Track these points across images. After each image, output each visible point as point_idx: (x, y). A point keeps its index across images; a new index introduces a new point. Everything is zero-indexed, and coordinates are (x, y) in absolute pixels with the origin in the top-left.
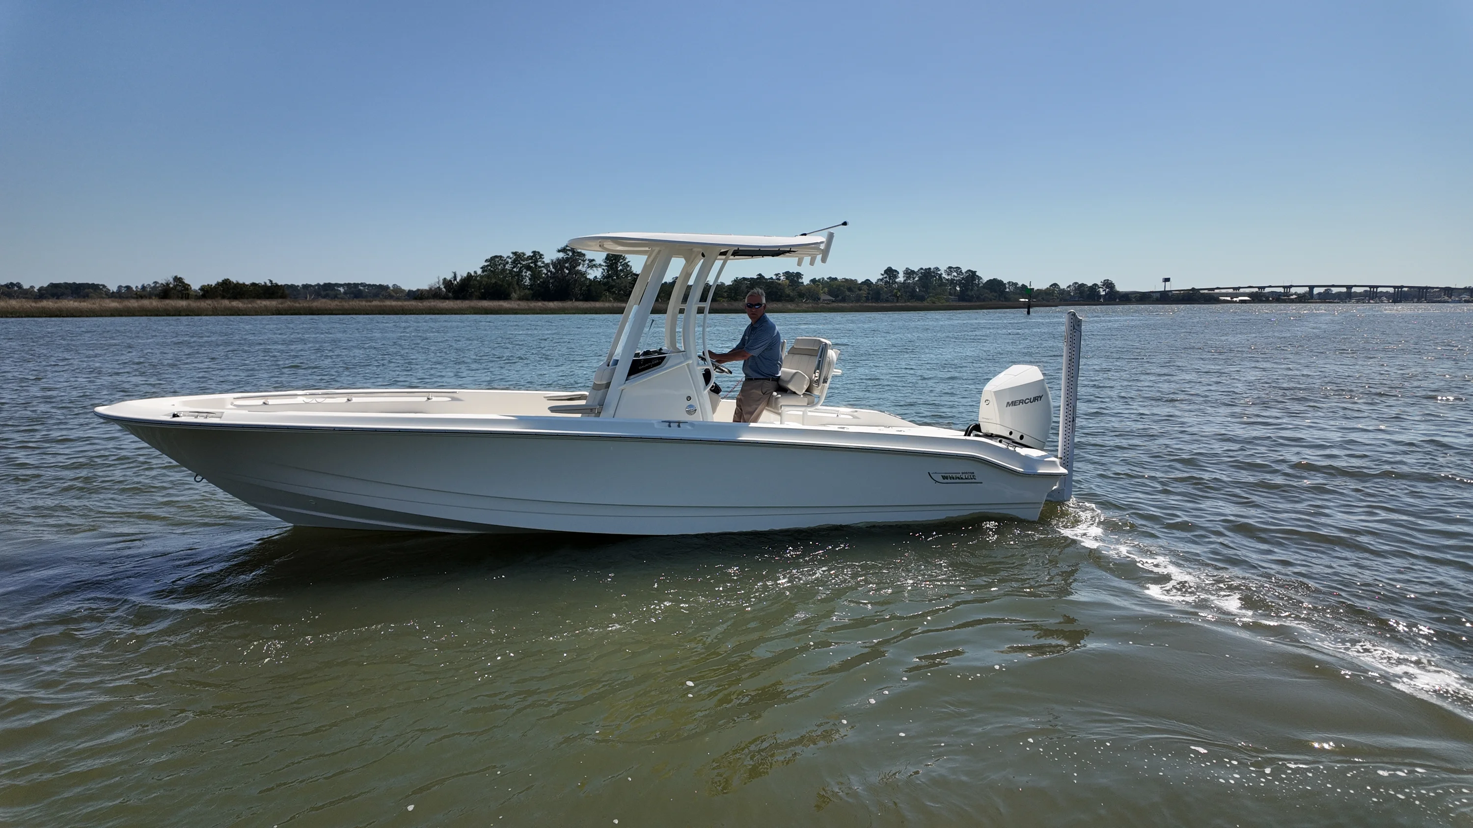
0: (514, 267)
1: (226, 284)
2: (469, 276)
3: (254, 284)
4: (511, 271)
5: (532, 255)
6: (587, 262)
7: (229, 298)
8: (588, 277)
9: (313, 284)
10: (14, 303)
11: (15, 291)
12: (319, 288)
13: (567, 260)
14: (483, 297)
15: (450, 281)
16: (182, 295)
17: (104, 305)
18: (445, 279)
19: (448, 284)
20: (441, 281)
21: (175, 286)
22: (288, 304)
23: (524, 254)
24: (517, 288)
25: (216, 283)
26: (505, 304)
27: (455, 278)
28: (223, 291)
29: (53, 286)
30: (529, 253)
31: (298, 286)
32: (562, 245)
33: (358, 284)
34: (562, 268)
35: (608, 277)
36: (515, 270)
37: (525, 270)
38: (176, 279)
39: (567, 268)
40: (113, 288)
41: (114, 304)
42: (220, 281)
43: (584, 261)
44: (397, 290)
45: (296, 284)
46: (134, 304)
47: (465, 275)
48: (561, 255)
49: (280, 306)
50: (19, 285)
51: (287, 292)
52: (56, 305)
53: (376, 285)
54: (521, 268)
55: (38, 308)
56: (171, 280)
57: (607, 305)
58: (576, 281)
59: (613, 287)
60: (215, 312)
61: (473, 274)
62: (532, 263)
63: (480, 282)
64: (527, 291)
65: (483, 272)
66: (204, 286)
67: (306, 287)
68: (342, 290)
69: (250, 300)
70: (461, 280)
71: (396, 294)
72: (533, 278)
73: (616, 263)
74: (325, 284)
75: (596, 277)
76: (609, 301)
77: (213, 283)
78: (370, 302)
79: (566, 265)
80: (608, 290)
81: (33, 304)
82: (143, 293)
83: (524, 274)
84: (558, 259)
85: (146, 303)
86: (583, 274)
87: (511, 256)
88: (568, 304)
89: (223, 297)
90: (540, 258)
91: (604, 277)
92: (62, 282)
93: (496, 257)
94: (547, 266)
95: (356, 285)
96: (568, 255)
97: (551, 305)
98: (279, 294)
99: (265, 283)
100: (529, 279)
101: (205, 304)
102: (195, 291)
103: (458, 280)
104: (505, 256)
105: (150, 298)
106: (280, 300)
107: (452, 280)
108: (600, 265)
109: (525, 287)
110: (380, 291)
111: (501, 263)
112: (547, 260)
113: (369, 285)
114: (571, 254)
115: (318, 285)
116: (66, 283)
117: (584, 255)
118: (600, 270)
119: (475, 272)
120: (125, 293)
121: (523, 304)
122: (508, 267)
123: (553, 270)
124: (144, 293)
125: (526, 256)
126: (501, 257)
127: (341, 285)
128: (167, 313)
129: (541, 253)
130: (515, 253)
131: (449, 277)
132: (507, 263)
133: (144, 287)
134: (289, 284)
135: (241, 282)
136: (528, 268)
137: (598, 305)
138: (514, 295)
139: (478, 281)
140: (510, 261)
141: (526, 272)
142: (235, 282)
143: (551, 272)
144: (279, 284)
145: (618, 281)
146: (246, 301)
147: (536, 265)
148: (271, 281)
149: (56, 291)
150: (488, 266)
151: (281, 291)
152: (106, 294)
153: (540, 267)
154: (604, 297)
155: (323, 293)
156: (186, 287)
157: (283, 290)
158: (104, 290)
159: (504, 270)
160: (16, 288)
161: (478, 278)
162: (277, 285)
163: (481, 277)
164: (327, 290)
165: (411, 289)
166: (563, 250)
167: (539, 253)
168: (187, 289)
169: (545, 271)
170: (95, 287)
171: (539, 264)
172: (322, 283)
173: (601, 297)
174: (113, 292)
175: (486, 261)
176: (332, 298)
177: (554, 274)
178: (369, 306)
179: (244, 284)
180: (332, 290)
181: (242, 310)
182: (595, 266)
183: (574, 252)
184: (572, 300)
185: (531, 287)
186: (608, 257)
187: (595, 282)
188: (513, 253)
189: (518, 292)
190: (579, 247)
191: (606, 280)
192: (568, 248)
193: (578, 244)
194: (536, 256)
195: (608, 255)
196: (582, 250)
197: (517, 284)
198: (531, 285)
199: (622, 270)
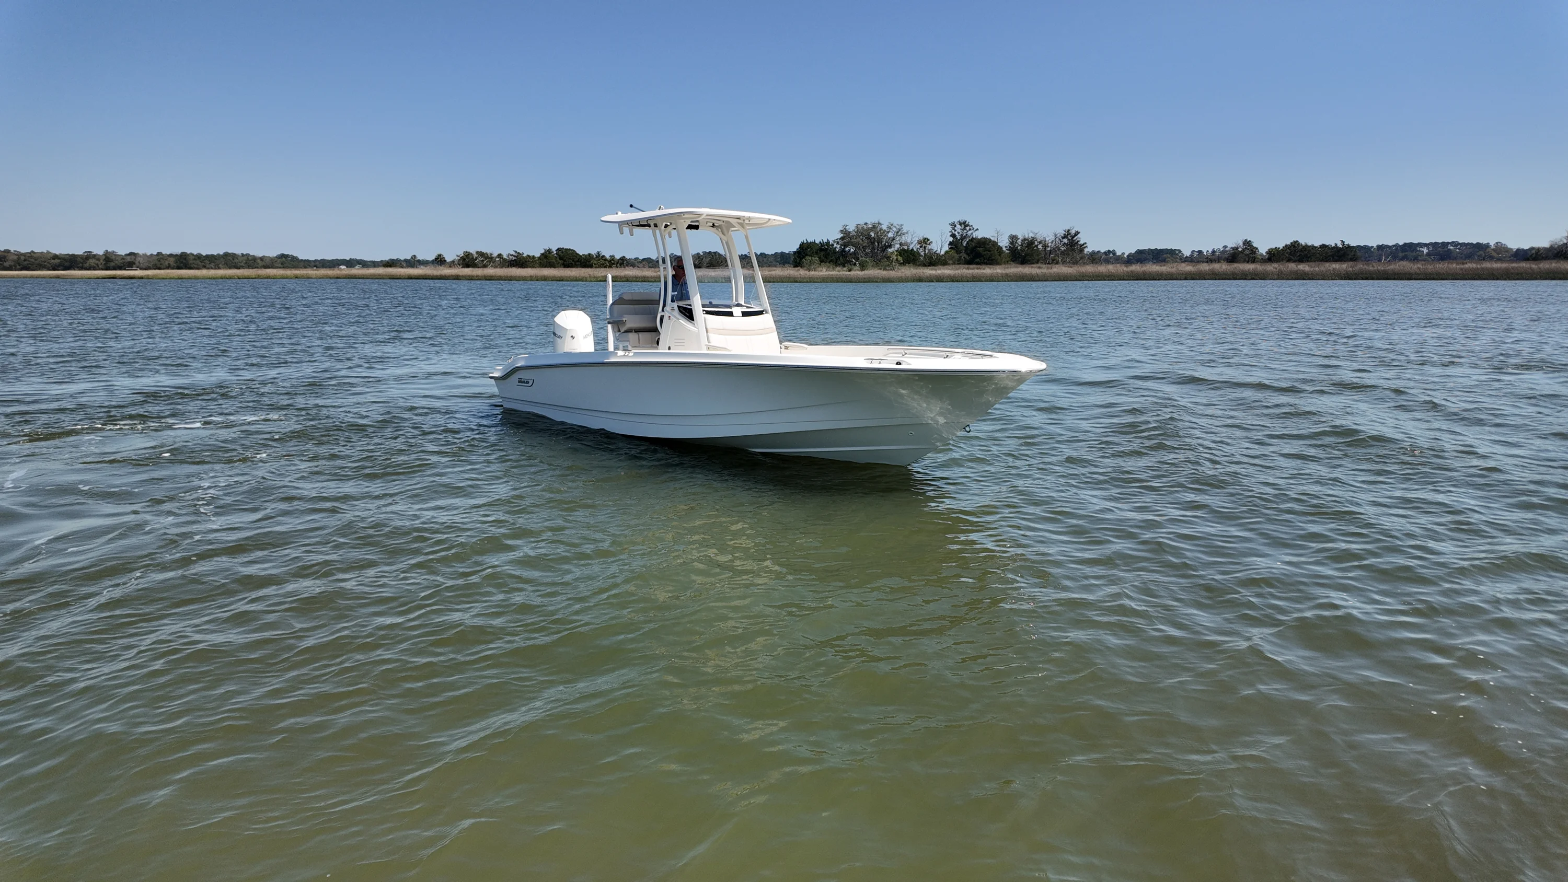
1: (1294, 246)
3: (1323, 246)
7: (1294, 262)
9: (1391, 244)
10: (1111, 268)
11: (1111, 258)
12: (1396, 249)
16: (1249, 258)
17: (1180, 269)
21: (1244, 250)
22: (1360, 266)
25: (1284, 245)
28: (1290, 254)
29: (1140, 252)
31: (1372, 247)
33: (1448, 243)
38: (1247, 243)
40: (1187, 253)
41: (1188, 268)
42: (1289, 243)
44: (1501, 249)
45: (1370, 245)
46: (1205, 267)
49: (1351, 269)
50: (1114, 252)
51: (1359, 254)
52: (1143, 269)
53: (1472, 244)
55: (1127, 272)
56: (1241, 244)
60: (1281, 276)
66: (1271, 249)
67: (1381, 248)
68: (1425, 250)
69: (1317, 263)
71: (1498, 254)
74: (1405, 244)
77: (1281, 246)
78: (1463, 264)
81: (1125, 269)
82: (1213, 258)
85: (1216, 266)
89: (1289, 260)
92: (1146, 248)
95: (1444, 244)
98: (1350, 257)
99: (1336, 245)
101: (1271, 267)
102: (1262, 255)
105: (1219, 262)
106: (1351, 263)
110: (1478, 251)
113: (1463, 244)
115: (1397, 245)
116: (1149, 249)
120: (1198, 257)
127: (1425, 245)
128: (1234, 276)
133: (1214, 252)
134: (1363, 245)
135: (1310, 244)
142: (1303, 244)
144: (1352, 245)
146: (1313, 264)
148: (1343, 242)
149: (1141, 256)
151: (1353, 253)
152: (1181, 259)
155: (1401, 255)
156: (1254, 250)
157: (1356, 251)
158: (1180, 254)
160: (1111, 255)
162: (1349, 246)
164: (1408, 251)
165: (1521, 247)
168: (1255, 253)
170: (1172, 252)
172: (1401, 244)
174: (1187, 257)
176: (1411, 260)
178: (1462, 269)
179: (1313, 246)
180: (1412, 251)
181: (1308, 274)
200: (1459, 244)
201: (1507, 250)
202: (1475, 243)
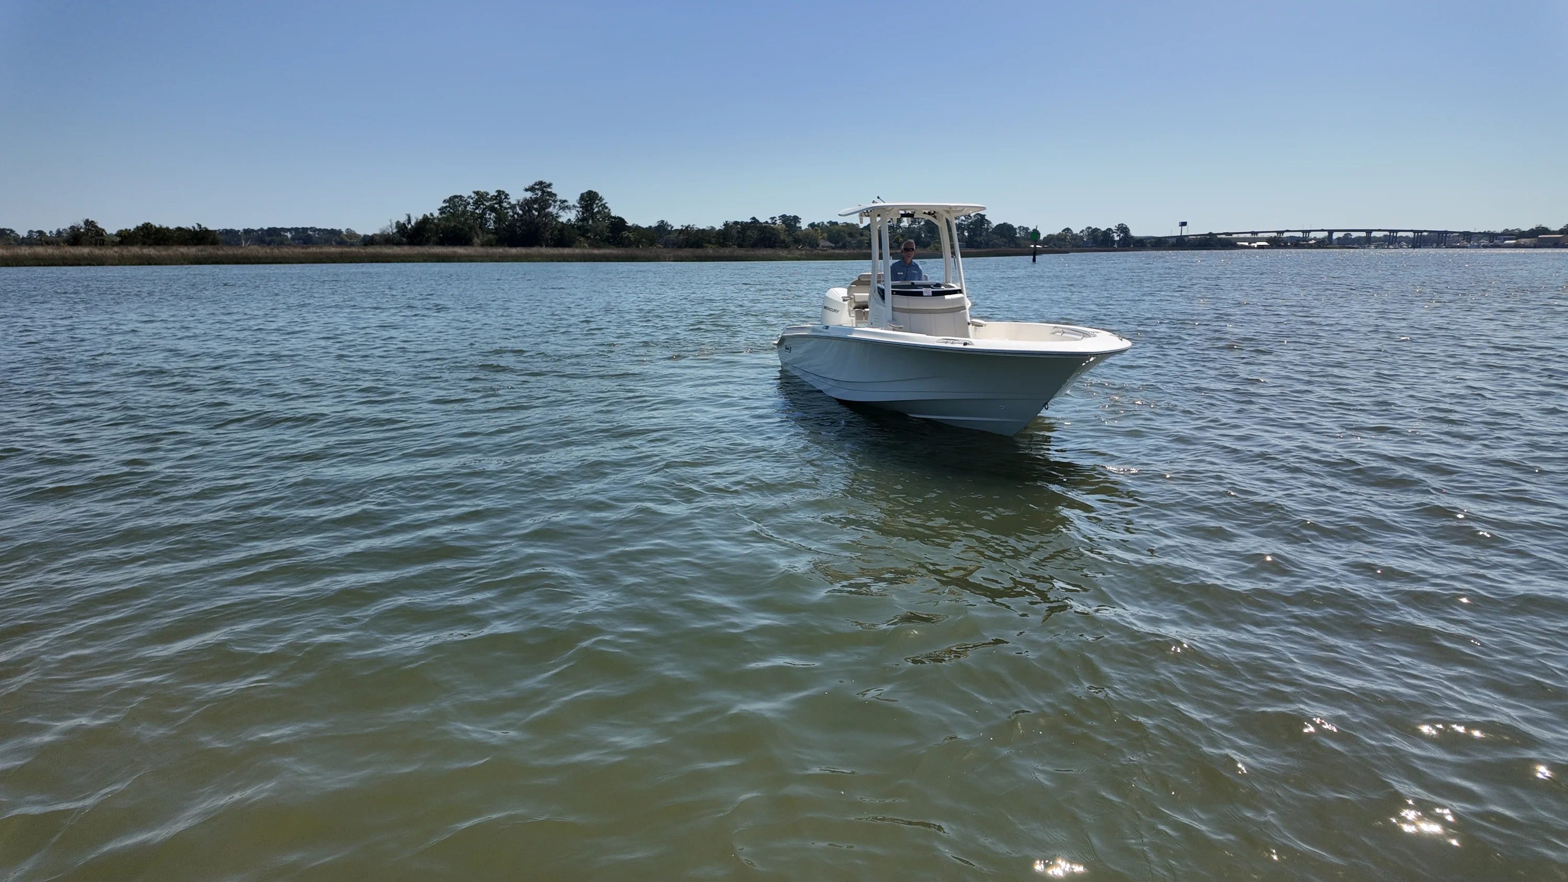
0: (477, 208)
1: (147, 228)
2: (426, 220)
3: (179, 229)
4: (473, 213)
5: (496, 194)
6: (559, 203)
7: (143, 245)
8: (560, 220)
9: (256, 229)
12: (262, 233)
13: (535, 201)
14: (441, 243)
15: (404, 224)
16: (96, 241)
18: (398, 223)
19: (401, 227)
20: (394, 225)
21: (87, 231)
22: (209, 250)
23: (487, 194)
24: (479, 232)
25: (135, 227)
26: (460, 250)
27: (409, 221)
28: (144, 236)
30: (493, 193)
31: (239, 231)
32: (531, 183)
33: (307, 229)
34: (530, 210)
35: (583, 219)
36: (477, 211)
37: (489, 212)
38: (87, 222)
39: (536, 210)
40: (23, 233)
42: (140, 225)
43: (555, 201)
44: (351, 234)
45: (237, 229)
46: (40, 250)
47: (420, 217)
48: (529, 195)
49: (200, 253)
51: (219, 237)
53: (327, 230)
54: (484, 209)
56: (82, 224)
57: (577, 251)
58: (546, 224)
59: (587, 231)
60: (122, 261)
61: (429, 215)
62: (496, 204)
63: (437, 225)
64: (491, 236)
65: (441, 214)
66: (122, 231)
67: (247, 232)
68: (289, 235)
69: (168, 247)
70: (416, 223)
71: (350, 239)
72: (498, 220)
73: (592, 205)
74: (269, 229)
75: (569, 220)
76: (584, 247)
77: (132, 227)
78: (306, 249)
79: (535, 206)
80: (583, 235)
82: (54, 239)
83: (487, 216)
84: (525, 200)
86: (554, 217)
87: (473, 195)
88: (534, 250)
90: (506, 198)
91: (578, 220)
93: (456, 197)
94: (513, 207)
95: (305, 230)
96: (537, 194)
97: (514, 251)
98: (210, 240)
99: (194, 228)
100: (494, 222)
101: (115, 252)
102: (111, 237)
103: (413, 223)
104: (465, 195)
105: (60, 245)
106: (202, 248)
107: (406, 223)
108: (574, 206)
109: (489, 231)
110: (332, 236)
111: (461, 204)
112: (513, 202)
113: (320, 230)
114: (540, 193)
115: (262, 230)
117: (555, 195)
118: (574, 212)
119: (432, 215)
120: (39, 239)
121: (481, 250)
122: (469, 208)
123: (521, 212)
124: (59, 239)
125: (489, 196)
126: (461, 196)
127: (290, 230)
129: (507, 192)
130: (477, 193)
131: (403, 219)
132: (469, 204)
133: (59, 232)
134: (228, 228)
135: (164, 226)
136: (492, 209)
137: (566, 251)
138: (476, 240)
139: (435, 224)
140: (471, 201)
141: (490, 215)
142: (157, 226)
143: (518, 214)
144: (210, 228)
145: (595, 225)
146: (164, 248)
147: (501, 206)
148: (199, 225)
150: (446, 207)
151: (212, 237)
152: (15, 241)
153: (506, 208)
154: (577, 242)
155: (267, 239)
156: (99, 232)
157: (214, 235)
158: (9, 235)
159: (464, 212)
161: (436, 221)
162: (207, 230)
163: (439, 219)
164: (271, 236)
165: (365, 234)
166: (531, 189)
167: (504, 192)
168: (102, 235)
169: (511, 213)
171: (505, 205)
172: (265, 228)
173: (574, 242)
174: (23, 238)
175: (445, 201)
176: (278, 244)
177: (521, 216)
179: (167, 229)
180: (277, 236)
181: (155, 259)
182: (568, 208)
183: (543, 192)
184: (541, 246)
185: (496, 231)
186: (582, 197)
187: (568, 226)
188: (474, 192)
189: (481, 237)
190: (550, 185)
191: (580, 223)
192: (537, 187)
193: (548, 182)
194: (501, 196)
195: (582, 195)
196: (553, 190)
197: (480, 227)
198: (496, 229)
199: (598, 212)
200: (317, 230)
201: (357, 236)
202: (329, 229)
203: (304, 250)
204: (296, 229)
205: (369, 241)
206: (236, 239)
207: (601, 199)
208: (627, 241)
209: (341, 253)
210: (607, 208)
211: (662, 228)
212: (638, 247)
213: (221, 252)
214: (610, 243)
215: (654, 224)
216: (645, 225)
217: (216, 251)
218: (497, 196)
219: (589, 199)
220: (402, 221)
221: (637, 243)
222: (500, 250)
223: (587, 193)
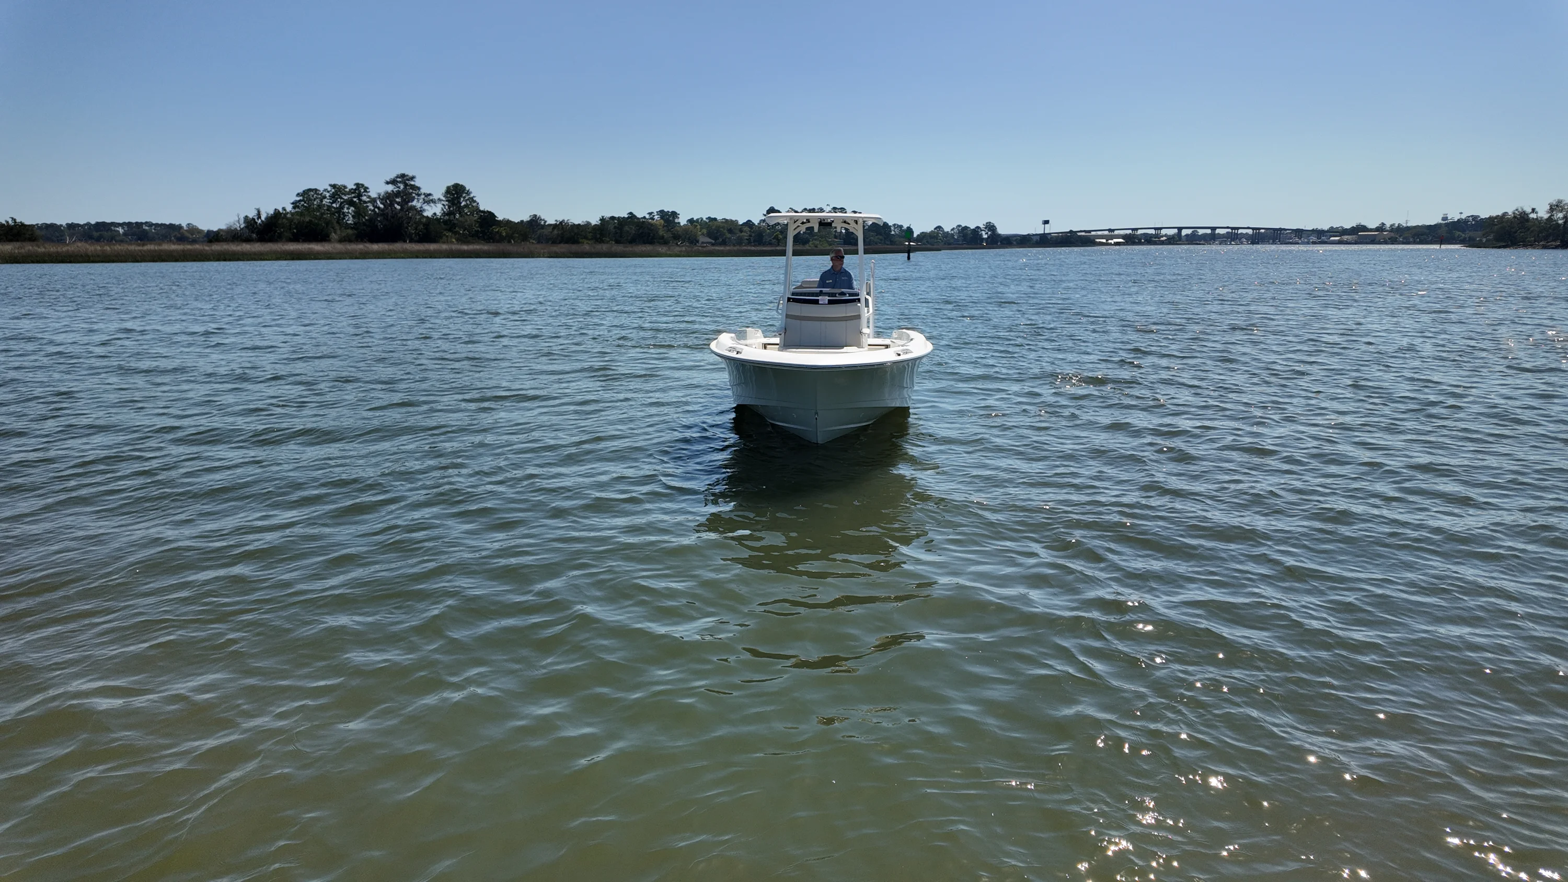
0: (334, 202)
2: (277, 214)
4: (329, 208)
5: (354, 187)
6: (423, 196)
8: (425, 214)
9: (82, 223)
12: (89, 228)
13: (397, 194)
14: (295, 239)
15: (253, 219)
18: (246, 216)
19: (250, 222)
20: (242, 221)
22: (29, 247)
23: (345, 187)
24: (337, 227)
26: (316, 247)
27: (259, 216)
30: (351, 186)
31: (61, 225)
32: (392, 176)
33: (142, 223)
34: (392, 205)
35: (449, 213)
36: (334, 205)
37: (347, 206)
39: (398, 203)
43: (419, 195)
44: (193, 230)
45: (58, 223)
47: (271, 212)
48: (390, 188)
49: (18, 251)
51: (38, 233)
53: (165, 224)
54: (342, 203)
57: (445, 247)
58: (409, 219)
59: (454, 225)
61: (281, 210)
62: (354, 197)
63: (291, 221)
64: (350, 231)
65: (294, 208)
67: (71, 226)
68: (121, 230)
70: (267, 218)
71: (192, 235)
72: (357, 215)
73: (459, 198)
74: (98, 224)
75: (435, 214)
76: (452, 243)
79: (397, 200)
80: (450, 230)
83: (345, 210)
84: (387, 193)
86: (420, 212)
87: (329, 189)
88: (398, 246)
90: (365, 191)
91: (444, 214)
93: (310, 190)
94: (373, 201)
95: (139, 225)
96: (399, 187)
97: (375, 247)
98: (27, 236)
99: (7, 222)
100: (353, 216)
103: (263, 218)
104: (321, 189)
106: (18, 244)
107: (256, 218)
108: (439, 200)
109: (347, 226)
110: (171, 232)
111: (317, 198)
112: (373, 194)
113: (157, 225)
114: (402, 187)
115: (88, 224)
117: (419, 188)
118: (440, 206)
119: (284, 209)
121: (339, 247)
122: (326, 201)
123: (382, 206)
125: (347, 190)
126: (316, 190)
127: (121, 225)
129: (366, 185)
130: (334, 186)
131: (252, 214)
132: (325, 197)
134: (49, 222)
136: (351, 203)
137: (432, 247)
139: (287, 219)
140: (328, 195)
141: (348, 209)
143: (379, 208)
144: (27, 222)
145: (461, 219)
147: (360, 200)
148: (14, 220)
150: (300, 201)
151: (30, 233)
153: (365, 202)
154: (444, 237)
155: (96, 234)
157: (32, 230)
159: (320, 206)
161: (289, 216)
162: (23, 225)
163: (292, 214)
164: (101, 231)
165: (211, 229)
166: (393, 182)
167: (363, 185)
169: (371, 207)
171: (364, 198)
172: (93, 222)
173: (441, 237)
175: (298, 195)
176: (108, 240)
177: (382, 210)
180: (107, 231)
182: (433, 201)
183: (406, 185)
184: (405, 241)
185: (355, 226)
186: (448, 191)
187: (434, 220)
188: (331, 185)
189: (338, 232)
190: (412, 178)
191: (447, 217)
192: (399, 180)
193: (411, 175)
194: (360, 189)
195: (448, 188)
196: (417, 183)
197: (338, 222)
198: (355, 223)
199: (466, 206)
200: (153, 224)
201: (200, 231)
202: (168, 223)
203: (140, 248)
204: (129, 224)
205: (214, 237)
206: (57, 234)
207: (468, 193)
208: (497, 237)
209: (183, 251)
210: (475, 201)
211: (535, 222)
212: (509, 242)
213: (41, 250)
214: (479, 238)
215: (526, 218)
216: (516, 220)
217: (36, 248)
218: (355, 189)
219: (456, 193)
220: (251, 216)
221: (508, 239)
222: (360, 247)
223: (453, 186)
